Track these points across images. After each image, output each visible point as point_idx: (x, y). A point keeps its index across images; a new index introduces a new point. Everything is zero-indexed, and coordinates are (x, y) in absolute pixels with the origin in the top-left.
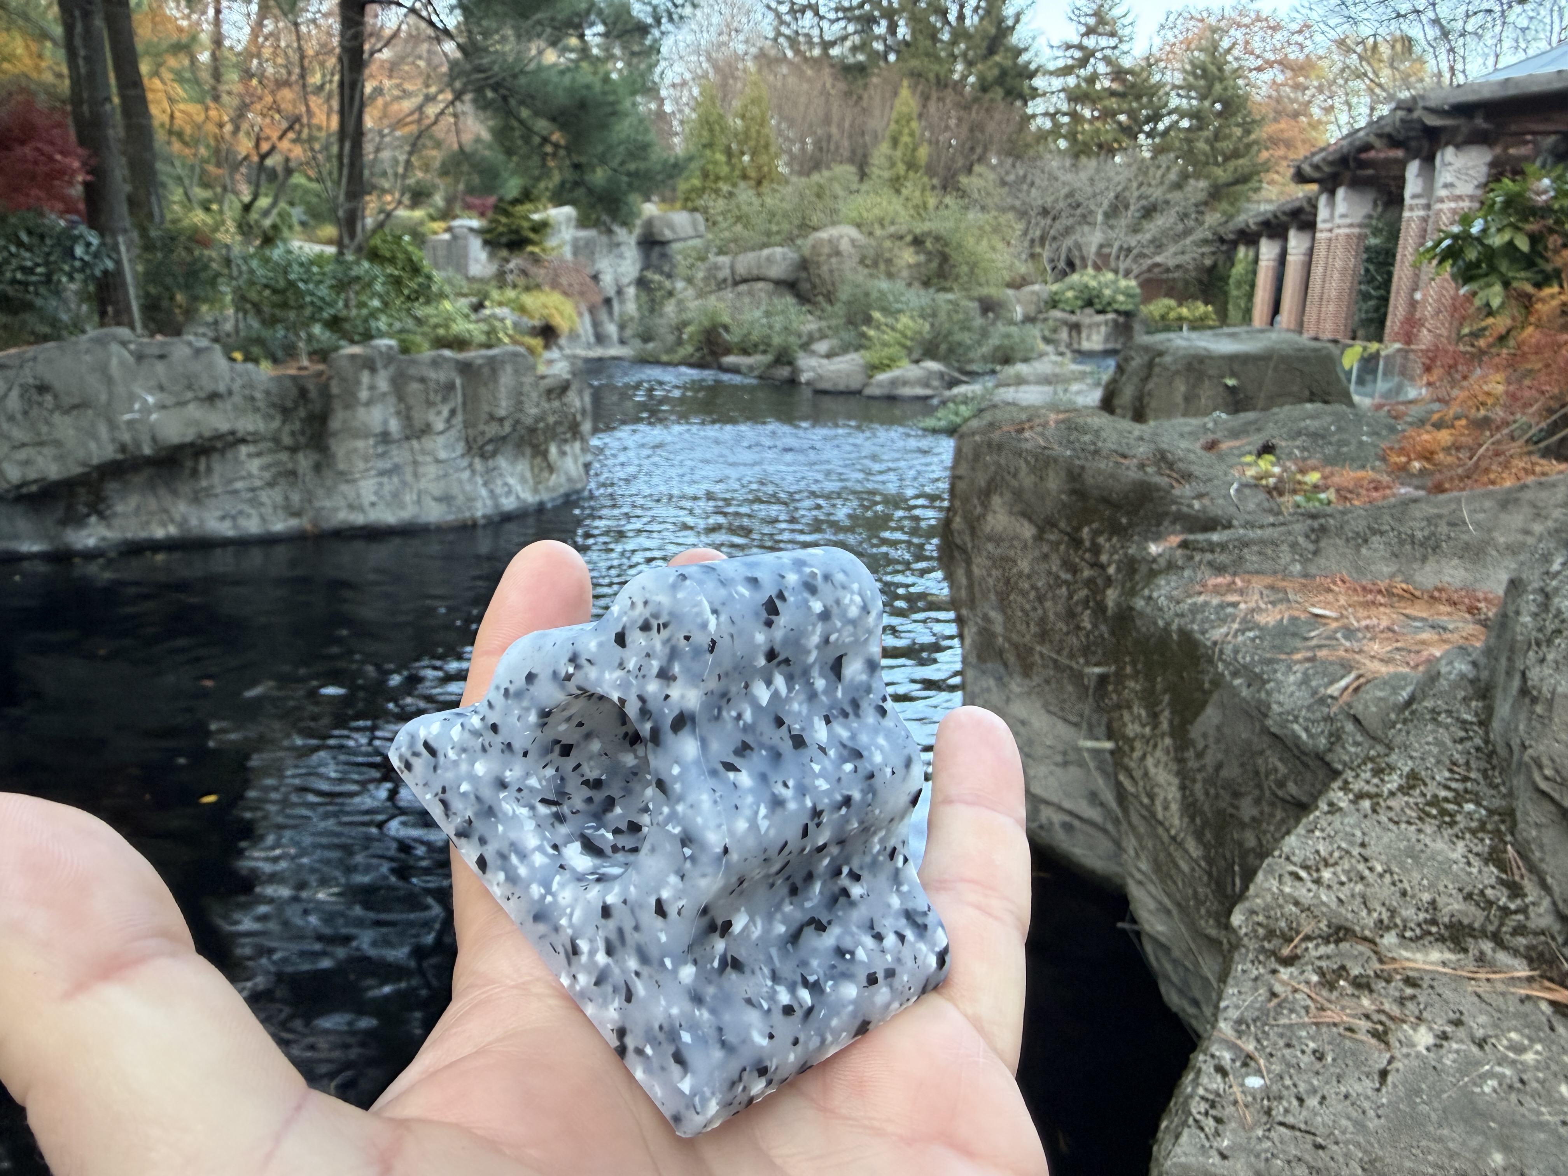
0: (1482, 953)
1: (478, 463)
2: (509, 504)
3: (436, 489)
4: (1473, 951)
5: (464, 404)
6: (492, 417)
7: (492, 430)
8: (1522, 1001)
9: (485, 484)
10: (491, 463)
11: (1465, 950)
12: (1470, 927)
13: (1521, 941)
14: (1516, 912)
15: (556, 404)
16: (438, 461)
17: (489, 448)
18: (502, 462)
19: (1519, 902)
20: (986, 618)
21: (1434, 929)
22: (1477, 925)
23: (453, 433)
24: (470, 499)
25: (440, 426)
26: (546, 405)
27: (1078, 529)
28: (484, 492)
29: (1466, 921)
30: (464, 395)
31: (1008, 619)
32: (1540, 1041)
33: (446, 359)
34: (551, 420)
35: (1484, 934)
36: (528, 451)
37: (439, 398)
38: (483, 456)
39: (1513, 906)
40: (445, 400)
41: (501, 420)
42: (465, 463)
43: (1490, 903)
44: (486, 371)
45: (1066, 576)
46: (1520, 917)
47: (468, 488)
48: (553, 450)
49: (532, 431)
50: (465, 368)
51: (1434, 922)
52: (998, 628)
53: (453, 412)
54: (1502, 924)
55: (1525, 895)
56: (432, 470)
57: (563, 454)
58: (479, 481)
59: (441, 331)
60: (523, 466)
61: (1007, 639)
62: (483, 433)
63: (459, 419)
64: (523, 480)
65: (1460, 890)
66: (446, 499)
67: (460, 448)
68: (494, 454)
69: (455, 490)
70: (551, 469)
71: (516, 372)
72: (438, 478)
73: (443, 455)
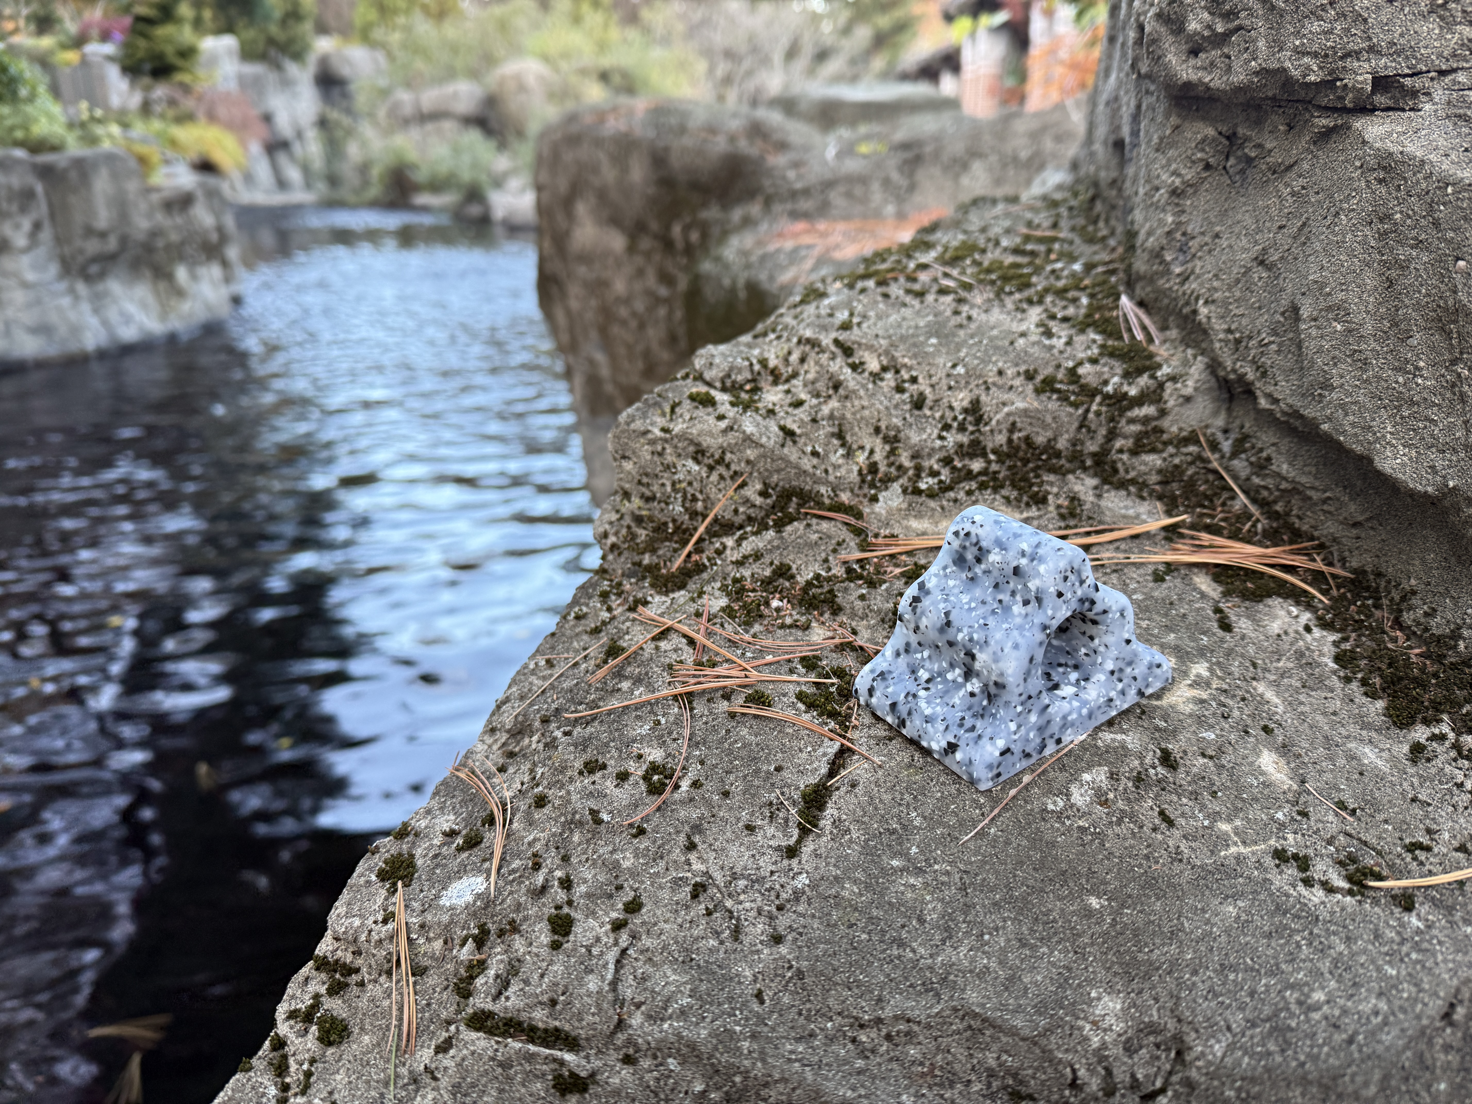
0: (1074, 499)
1: (81, 287)
2: (128, 334)
3: (28, 318)
4: (1056, 501)
5: (52, 216)
6: (90, 232)
7: (93, 247)
8: (1158, 578)
9: (95, 312)
10: (100, 287)
11: (1040, 500)
12: (1050, 448)
13: (1153, 460)
14: (1139, 401)
15: (179, 220)
16: (26, 285)
17: (94, 269)
18: (114, 286)
19: (1144, 380)
20: (592, 362)
21: (977, 465)
22: (1062, 444)
23: (41, 252)
24: (76, 330)
25: (20, 240)
26: (162, 218)
27: (668, 227)
28: (93, 321)
29: (1040, 440)
30: (51, 205)
31: (613, 358)
32: (1202, 653)
33: (18, 162)
34: (174, 237)
35: (1077, 459)
36: (148, 273)
37: (14, 208)
38: (89, 279)
39: (1133, 392)
40: (23, 210)
41: (103, 235)
42: (63, 286)
43: (1090, 393)
44: (73, 175)
45: (663, 291)
46: (1148, 410)
47: (72, 316)
48: (181, 273)
49: (148, 248)
50: (46, 172)
51: (976, 449)
52: (605, 372)
53: (37, 226)
54: (1112, 435)
55: (1159, 366)
56: (19, 296)
57: (194, 277)
58: (85, 307)
59: (19, 134)
60: (143, 291)
61: (616, 383)
62: (81, 251)
63: (46, 235)
64: (145, 306)
65: (1030, 376)
66: (43, 329)
67: (53, 269)
68: (102, 275)
69: (53, 318)
70: (180, 293)
71: (115, 176)
72: (29, 306)
73: (30, 276)
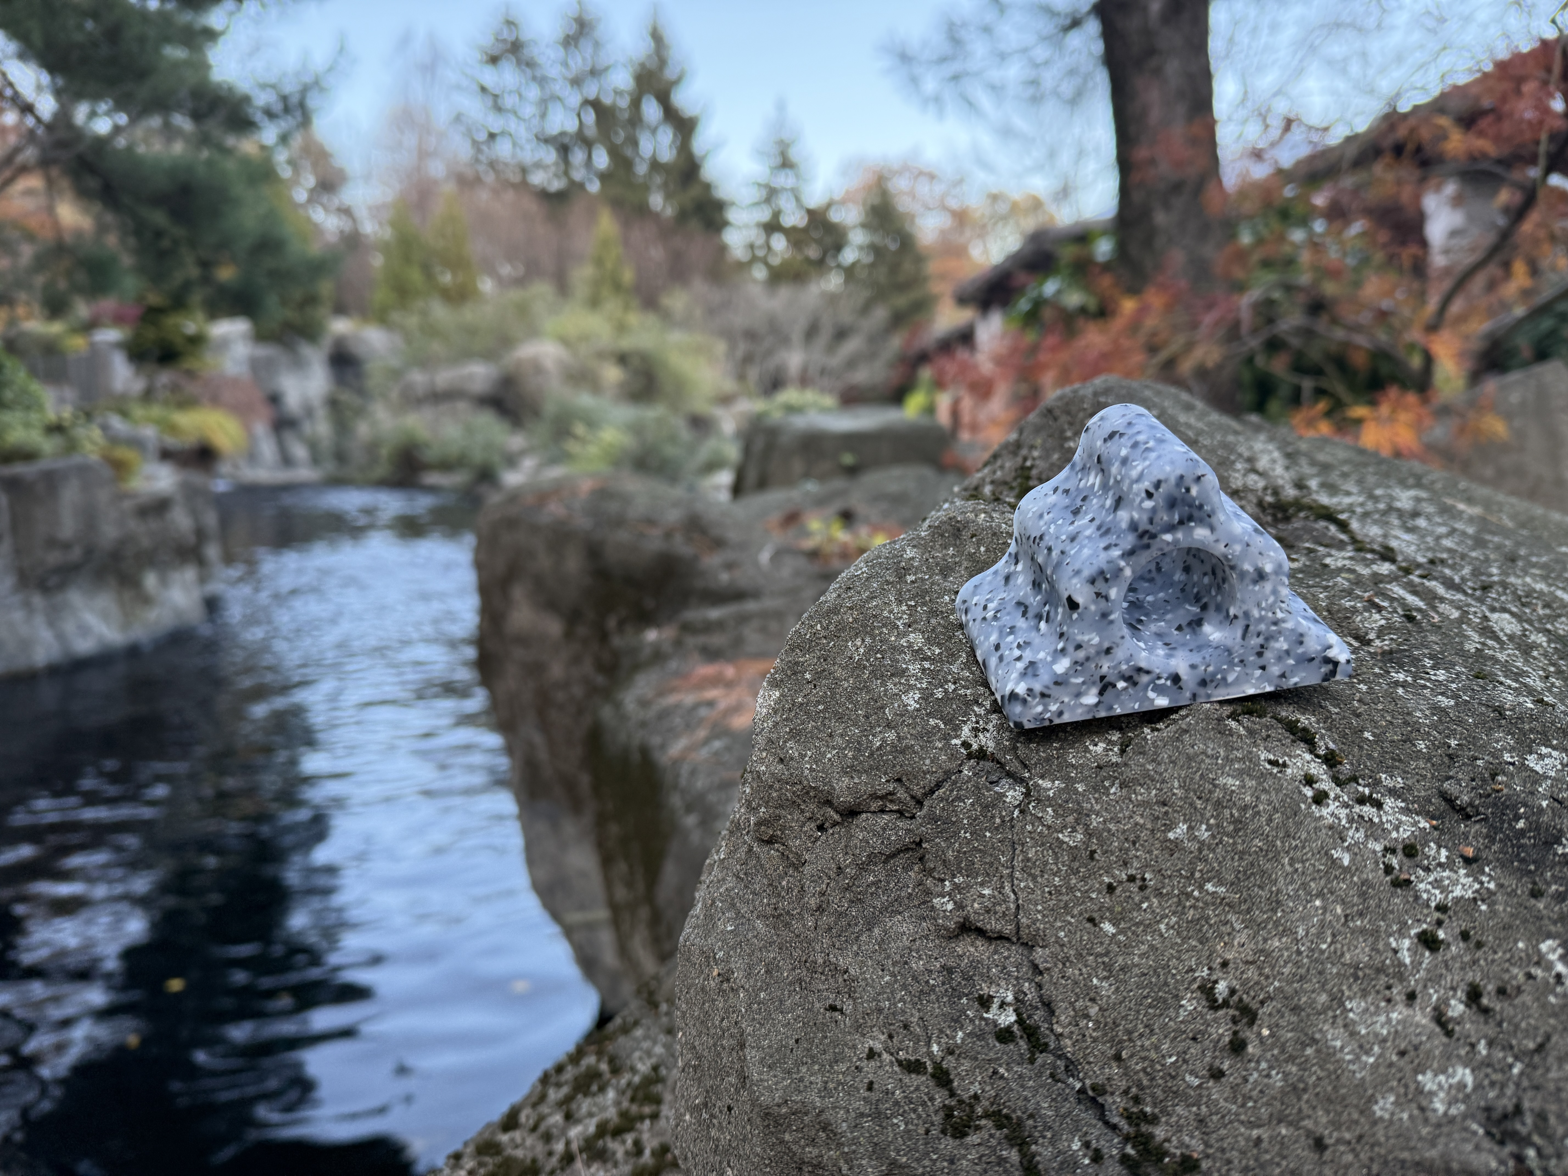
1: (38, 600)
2: (84, 646)
5: (14, 526)
6: (52, 543)
7: (54, 558)
9: (51, 623)
10: (58, 598)
15: (154, 524)
17: (53, 579)
18: (75, 596)
20: (530, 743)
24: (26, 644)
26: (134, 525)
27: (604, 618)
28: (47, 634)
30: (13, 517)
31: (550, 740)
34: (146, 542)
36: (112, 581)
38: (46, 591)
41: (66, 546)
42: (17, 599)
44: (41, 487)
47: (24, 630)
48: (150, 580)
49: (116, 556)
50: (12, 485)
57: (164, 582)
58: (39, 620)
60: (106, 600)
61: (553, 768)
62: (41, 563)
64: (105, 616)
67: (9, 582)
68: (62, 586)
70: (146, 600)
71: (86, 486)
